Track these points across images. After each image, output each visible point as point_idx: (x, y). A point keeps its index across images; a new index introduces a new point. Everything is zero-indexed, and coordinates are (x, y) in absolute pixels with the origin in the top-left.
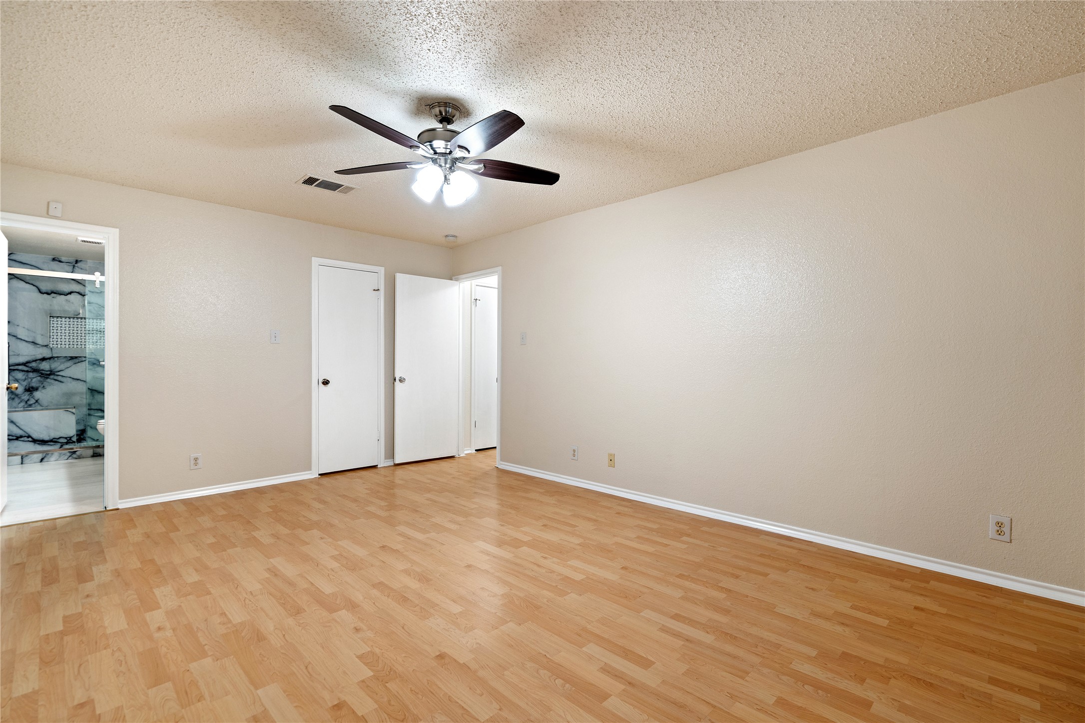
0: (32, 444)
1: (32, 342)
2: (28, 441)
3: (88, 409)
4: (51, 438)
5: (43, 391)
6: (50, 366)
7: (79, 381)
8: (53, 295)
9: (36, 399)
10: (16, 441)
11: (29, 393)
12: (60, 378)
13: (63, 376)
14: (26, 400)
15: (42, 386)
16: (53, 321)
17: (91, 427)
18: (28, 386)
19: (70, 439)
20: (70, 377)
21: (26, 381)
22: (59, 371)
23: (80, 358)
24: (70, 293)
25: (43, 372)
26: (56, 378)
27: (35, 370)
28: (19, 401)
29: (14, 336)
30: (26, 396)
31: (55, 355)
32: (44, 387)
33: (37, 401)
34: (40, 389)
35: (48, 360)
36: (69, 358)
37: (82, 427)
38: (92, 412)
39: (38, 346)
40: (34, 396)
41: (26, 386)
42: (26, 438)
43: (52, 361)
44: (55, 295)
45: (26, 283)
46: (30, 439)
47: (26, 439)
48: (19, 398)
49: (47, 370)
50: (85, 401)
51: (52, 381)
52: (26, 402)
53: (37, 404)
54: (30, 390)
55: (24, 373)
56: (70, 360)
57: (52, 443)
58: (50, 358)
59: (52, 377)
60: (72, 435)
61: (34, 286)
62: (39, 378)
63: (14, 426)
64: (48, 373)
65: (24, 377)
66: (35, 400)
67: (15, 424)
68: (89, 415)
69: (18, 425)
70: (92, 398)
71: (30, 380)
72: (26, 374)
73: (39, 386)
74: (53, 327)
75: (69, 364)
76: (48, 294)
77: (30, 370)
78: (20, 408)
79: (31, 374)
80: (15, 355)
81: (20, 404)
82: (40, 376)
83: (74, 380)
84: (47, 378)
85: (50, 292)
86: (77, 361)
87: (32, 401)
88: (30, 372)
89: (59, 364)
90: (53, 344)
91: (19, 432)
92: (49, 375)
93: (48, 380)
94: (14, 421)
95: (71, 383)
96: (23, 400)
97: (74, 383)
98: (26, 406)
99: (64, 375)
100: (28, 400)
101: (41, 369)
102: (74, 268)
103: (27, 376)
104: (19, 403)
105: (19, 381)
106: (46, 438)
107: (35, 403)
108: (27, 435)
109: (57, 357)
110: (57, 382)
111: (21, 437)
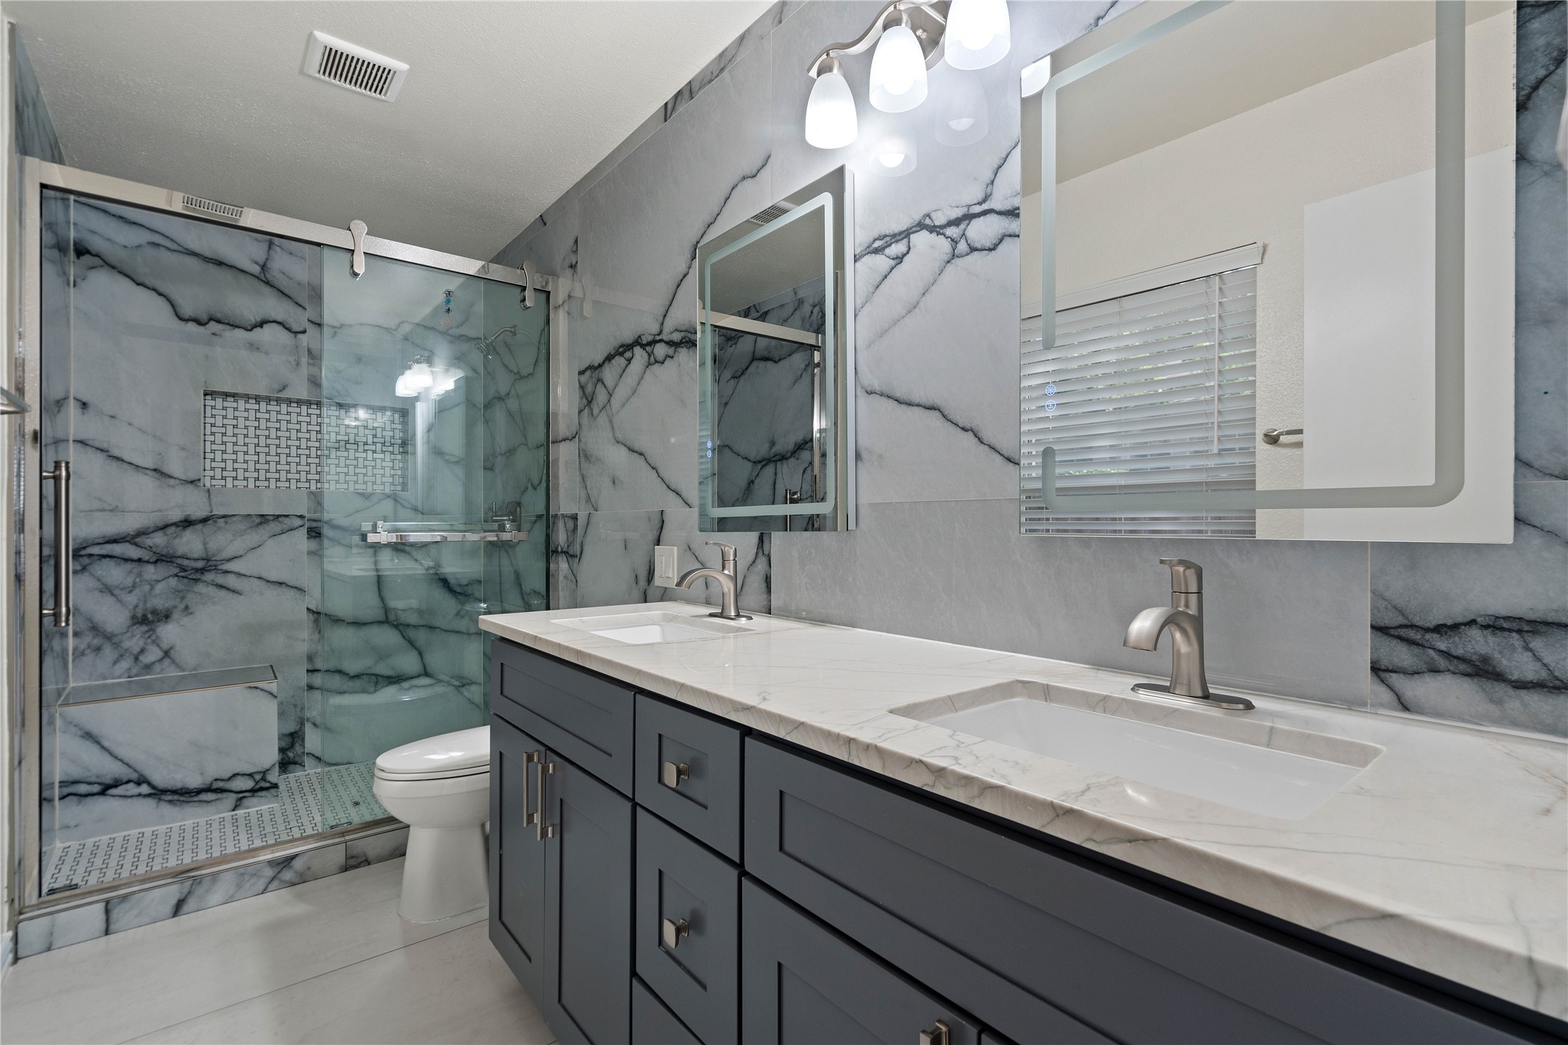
0: (151, 802)
1: (155, 470)
2: (140, 795)
3: (308, 671)
4: (209, 780)
5: (185, 620)
6: (205, 544)
7: (284, 589)
8: (213, 326)
9: (165, 647)
10: (101, 799)
11: (144, 628)
12: (231, 581)
13: (239, 575)
14: (136, 650)
15: (182, 606)
16: (213, 407)
17: (315, 724)
18: (141, 606)
19: (264, 779)
20: (260, 578)
21: (137, 591)
22: (229, 560)
23: (287, 521)
24: (261, 324)
25: (186, 562)
26: (220, 579)
27: (163, 558)
28: (116, 655)
29: (102, 450)
30: (135, 640)
31: (218, 511)
32: (187, 608)
33: (167, 654)
34: (176, 615)
35: (199, 527)
36: (258, 520)
37: (292, 727)
38: (317, 680)
39: (172, 482)
40: (158, 637)
41: (136, 606)
42: (131, 785)
43: (208, 528)
44: (220, 326)
45: (138, 284)
46: (145, 789)
47: (132, 790)
48: (117, 646)
49: (196, 555)
50: (303, 648)
51: (212, 591)
52: (136, 658)
53: (167, 662)
54: (148, 619)
55: (129, 566)
56: (261, 523)
57: (210, 796)
58: (205, 520)
59: (209, 577)
60: (267, 766)
61: (160, 294)
62: (173, 582)
63: (95, 748)
64: (200, 564)
65: (129, 581)
66: (161, 648)
67: (98, 743)
68: (310, 687)
69: (106, 744)
70: (316, 636)
71: (147, 587)
72: (135, 571)
73: (175, 607)
74: (212, 425)
75: (253, 538)
76: (199, 322)
77: (147, 558)
78: (119, 677)
79: (151, 568)
80: (104, 510)
81: (117, 666)
82: (176, 575)
83: (271, 586)
84: (196, 580)
85: (204, 317)
86: (274, 527)
87: (153, 655)
88: (148, 562)
89: (229, 536)
90: (213, 478)
91: (111, 769)
92: (202, 570)
93: (201, 588)
94: (95, 730)
95: (261, 594)
96: (127, 650)
97: (271, 593)
98: (134, 671)
99: (243, 572)
100: (142, 651)
101: (179, 554)
102: (270, 248)
103: (140, 575)
104: (115, 663)
105: (116, 592)
106: (194, 782)
107: (161, 660)
108: (134, 776)
109: (224, 517)
110: (223, 593)
111: (116, 784)
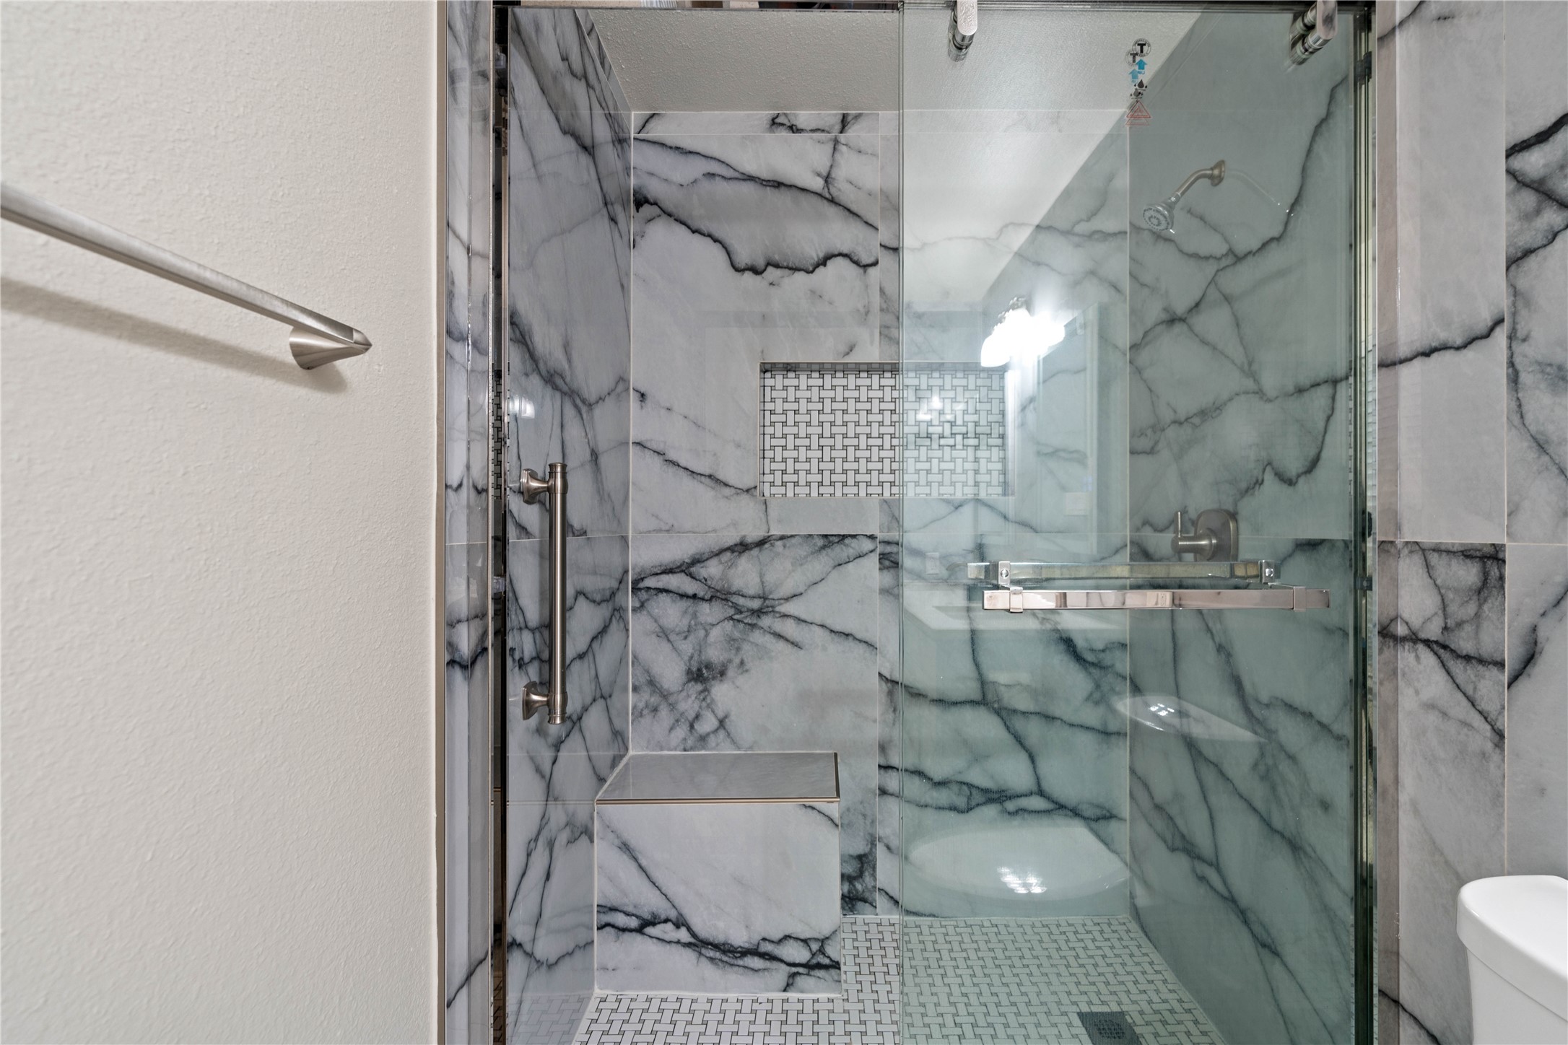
0: (689, 955)
1: (710, 476)
2: (678, 942)
3: (880, 766)
4: (756, 938)
5: (741, 680)
6: (761, 576)
7: (850, 643)
8: (772, 273)
9: (721, 715)
10: (638, 937)
11: (699, 687)
12: (789, 628)
13: (799, 620)
14: (691, 715)
15: (737, 661)
16: (773, 388)
17: (888, 848)
18: (696, 657)
19: (822, 951)
20: (822, 626)
21: (691, 638)
22: (787, 599)
23: (854, 543)
24: (823, 262)
25: (741, 601)
26: (779, 626)
27: (720, 595)
28: (672, 721)
29: (658, 453)
30: (690, 701)
31: (776, 531)
32: (742, 663)
33: (722, 723)
34: (731, 672)
35: (755, 552)
36: (820, 542)
37: (860, 847)
38: (892, 782)
39: (727, 491)
40: (713, 700)
41: (691, 658)
42: (669, 926)
43: (766, 553)
44: (778, 272)
45: (694, 232)
46: (683, 935)
47: (667, 931)
48: (672, 707)
49: (751, 592)
50: (874, 732)
51: (768, 640)
52: (692, 726)
53: (722, 734)
54: (701, 675)
55: (684, 604)
56: (824, 547)
57: (755, 962)
58: (761, 543)
59: (766, 621)
61: (716, 240)
62: (728, 626)
63: (632, 866)
64: (756, 604)
65: (685, 622)
66: (716, 716)
67: (636, 859)
68: (883, 792)
69: (644, 862)
70: (890, 716)
71: (702, 633)
72: (690, 610)
73: (730, 661)
74: (772, 412)
75: (819, 565)
76: (756, 271)
77: (701, 594)
78: (676, 750)
79: (705, 607)
80: (660, 531)
81: (673, 735)
82: (731, 618)
83: (836, 638)
84: (753, 626)
85: (760, 263)
86: (840, 552)
87: (707, 724)
88: (703, 599)
89: (789, 566)
90: (772, 484)
91: (650, 902)
92: (758, 613)
93: (757, 636)
94: (633, 843)
95: (824, 649)
96: (682, 714)
97: (836, 648)
98: (690, 743)
99: (803, 616)
100: (697, 717)
101: (734, 589)
102: (835, 149)
103: (695, 616)
104: (671, 729)
105: (672, 637)
106: (740, 938)
107: (716, 731)
108: (673, 914)
109: (782, 538)
110: (781, 645)
111: (653, 921)
